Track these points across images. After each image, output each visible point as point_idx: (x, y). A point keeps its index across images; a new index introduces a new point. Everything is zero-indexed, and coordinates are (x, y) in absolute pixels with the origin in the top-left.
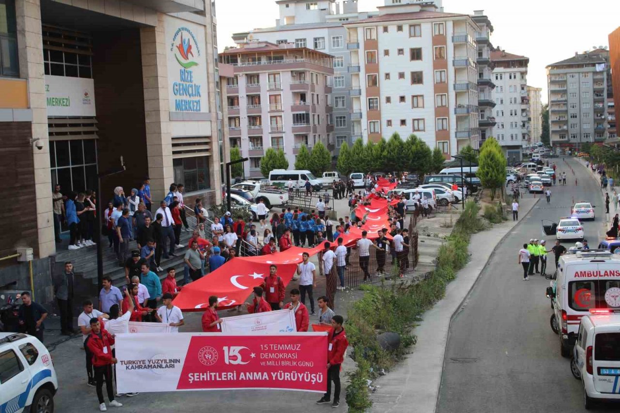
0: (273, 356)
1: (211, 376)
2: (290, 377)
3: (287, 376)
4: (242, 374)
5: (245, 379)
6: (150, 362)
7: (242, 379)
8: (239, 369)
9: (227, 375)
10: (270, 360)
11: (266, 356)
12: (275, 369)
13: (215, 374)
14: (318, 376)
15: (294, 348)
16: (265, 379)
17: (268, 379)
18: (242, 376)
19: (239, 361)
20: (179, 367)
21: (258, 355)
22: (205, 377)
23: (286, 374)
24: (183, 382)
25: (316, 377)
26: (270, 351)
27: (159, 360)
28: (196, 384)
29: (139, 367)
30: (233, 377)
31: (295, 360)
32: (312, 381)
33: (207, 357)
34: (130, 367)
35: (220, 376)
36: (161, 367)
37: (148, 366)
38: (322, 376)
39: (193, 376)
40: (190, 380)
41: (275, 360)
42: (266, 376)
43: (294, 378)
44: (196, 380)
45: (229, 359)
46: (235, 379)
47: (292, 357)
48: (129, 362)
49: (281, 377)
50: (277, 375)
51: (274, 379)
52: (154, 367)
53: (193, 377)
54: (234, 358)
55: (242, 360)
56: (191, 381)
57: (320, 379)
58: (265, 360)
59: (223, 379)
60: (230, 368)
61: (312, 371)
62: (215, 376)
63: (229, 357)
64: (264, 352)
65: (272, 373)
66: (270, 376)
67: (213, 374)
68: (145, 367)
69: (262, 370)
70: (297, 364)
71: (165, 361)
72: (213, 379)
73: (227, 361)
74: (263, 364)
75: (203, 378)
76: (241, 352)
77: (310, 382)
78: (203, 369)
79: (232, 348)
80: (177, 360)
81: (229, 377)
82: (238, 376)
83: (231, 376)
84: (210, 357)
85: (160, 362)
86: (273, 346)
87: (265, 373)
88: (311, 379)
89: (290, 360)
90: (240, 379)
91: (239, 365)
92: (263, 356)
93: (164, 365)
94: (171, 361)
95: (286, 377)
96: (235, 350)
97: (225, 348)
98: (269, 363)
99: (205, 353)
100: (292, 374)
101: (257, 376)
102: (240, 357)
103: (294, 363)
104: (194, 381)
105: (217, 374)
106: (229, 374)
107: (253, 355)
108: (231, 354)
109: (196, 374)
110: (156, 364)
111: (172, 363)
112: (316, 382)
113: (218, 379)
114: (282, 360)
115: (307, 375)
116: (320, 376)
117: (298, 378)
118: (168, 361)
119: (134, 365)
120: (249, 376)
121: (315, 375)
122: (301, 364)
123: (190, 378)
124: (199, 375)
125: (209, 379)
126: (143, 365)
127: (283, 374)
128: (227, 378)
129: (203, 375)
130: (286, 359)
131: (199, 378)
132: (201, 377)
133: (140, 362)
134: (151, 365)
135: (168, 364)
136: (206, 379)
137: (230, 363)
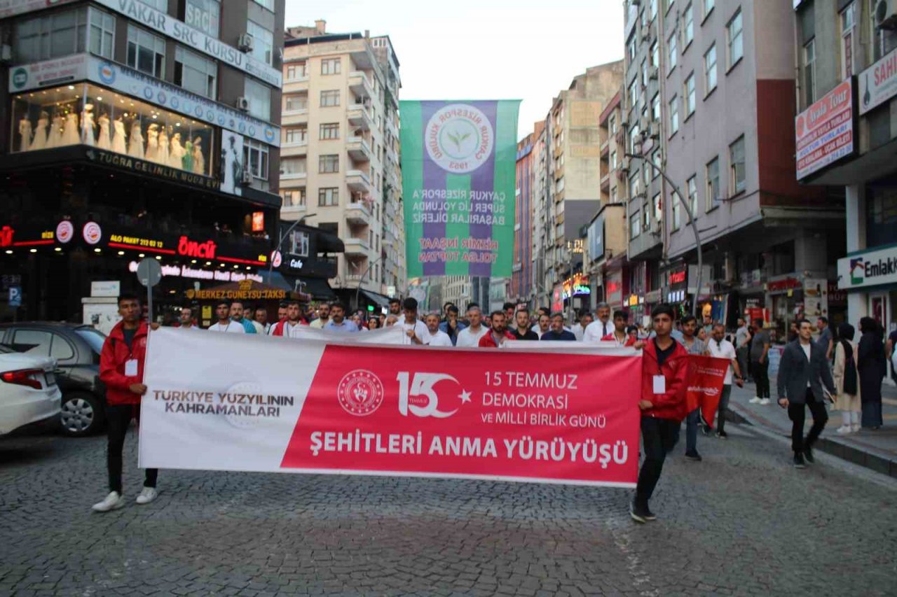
0: (513, 400)
1: (363, 441)
2: (549, 452)
3: (542, 449)
4: (436, 439)
5: (441, 452)
6: (222, 397)
7: (436, 452)
8: (429, 427)
9: (401, 441)
10: (503, 409)
11: (495, 400)
12: (513, 431)
13: (372, 436)
14: (616, 449)
15: (561, 382)
16: (490, 454)
17: (495, 454)
18: (436, 445)
19: (431, 410)
20: (291, 416)
21: (476, 397)
22: (347, 442)
23: (539, 444)
24: (297, 452)
25: (611, 451)
26: (507, 389)
27: (243, 396)
28: (326, 459)
29: (196, 409)
30: (415, 446)
31: (561, 412)
32: (601, 460)
33: (357, 396)
34: (175, 407)
35: (385, 443)
36: (248, 411)
37: (218, 407)
38: (625, 449)
39: (322, 438)
40: (312, 448)
41: (514, 409)
42: (491, 448)
43: (558, 453)
44: (327, 448)
45: (409, 403)
46: (419, 451)
47: (556, 404)
48: (172, 396)
49: (526, 451)
50: (517, 447)
51: (510, 455)
52: (232, 410)
53: (320, 443)
54: (422, 401)
55: (440, 407)
56: (315, 450)
57: (620, 456)
58: (492, 409)
59: (392, 450)
60: (410, 425)
61: (603, 437)
62: (373, 442)
63: (410, 397)
64: (493, 390)
65: (506, 442)
66: (501, 448)
67: (368, 437)
68: (210, 410)
69: (482, 432)
70: (567, 420)
71: (259, 399)
72: (368, 449)
73: (403, 409)
74: (487, 418)
75: (345, 446)
76: (437, 387)
77: (597, 464)
78: (345, 424)
79: (419, 376)
80: (286, 399)
81: (405, 445)
82: (427, 443)
83: (410, 443)
84: (365, 397)
85: (246, 399)
86: (514, 377)
87: (490, 442)
88: (599, 455)
89: (552, 412)
90: (431, 452)
91: (430, 418)
92: (488, 399)
93: (255, 408)
94: (271, 399)
95: (539, 451)
96: (425, 382)
97: (403, 377)
98: (501, 418)
99: (355, 386)
100: (553, 445)
101: (471, 447)
102: (434, 399)
103: (561, 420)
104: (322, 451)
105: (379, 437)
106: (405, 437)
107: (465, 397)
108: (415, 391)
109: (328, 435)
110: (237, 406)
111: (275, 405)
112: (612, 463)
113: (379, 449)
114: (530, 409)
115: (590, 446)
116: (621, 448)
117: (568, 453)
118: (265, 400)
119: (185, 403)
120: (452, 446)
121: (608, 447)
122: (576, 422)
123: (315, 445)
124: (336, 439)
125: (357, 449)
126: (207, 405)
127: (531, 444)
128: (400, 447)
129: (345, 438)
130: (541, 410)
131: (336, 444)
132: (341, 442)
133: (200, 397)
134: (226, 407)
135: (266, 408)
136: (350, 449)
137: (409, 413)
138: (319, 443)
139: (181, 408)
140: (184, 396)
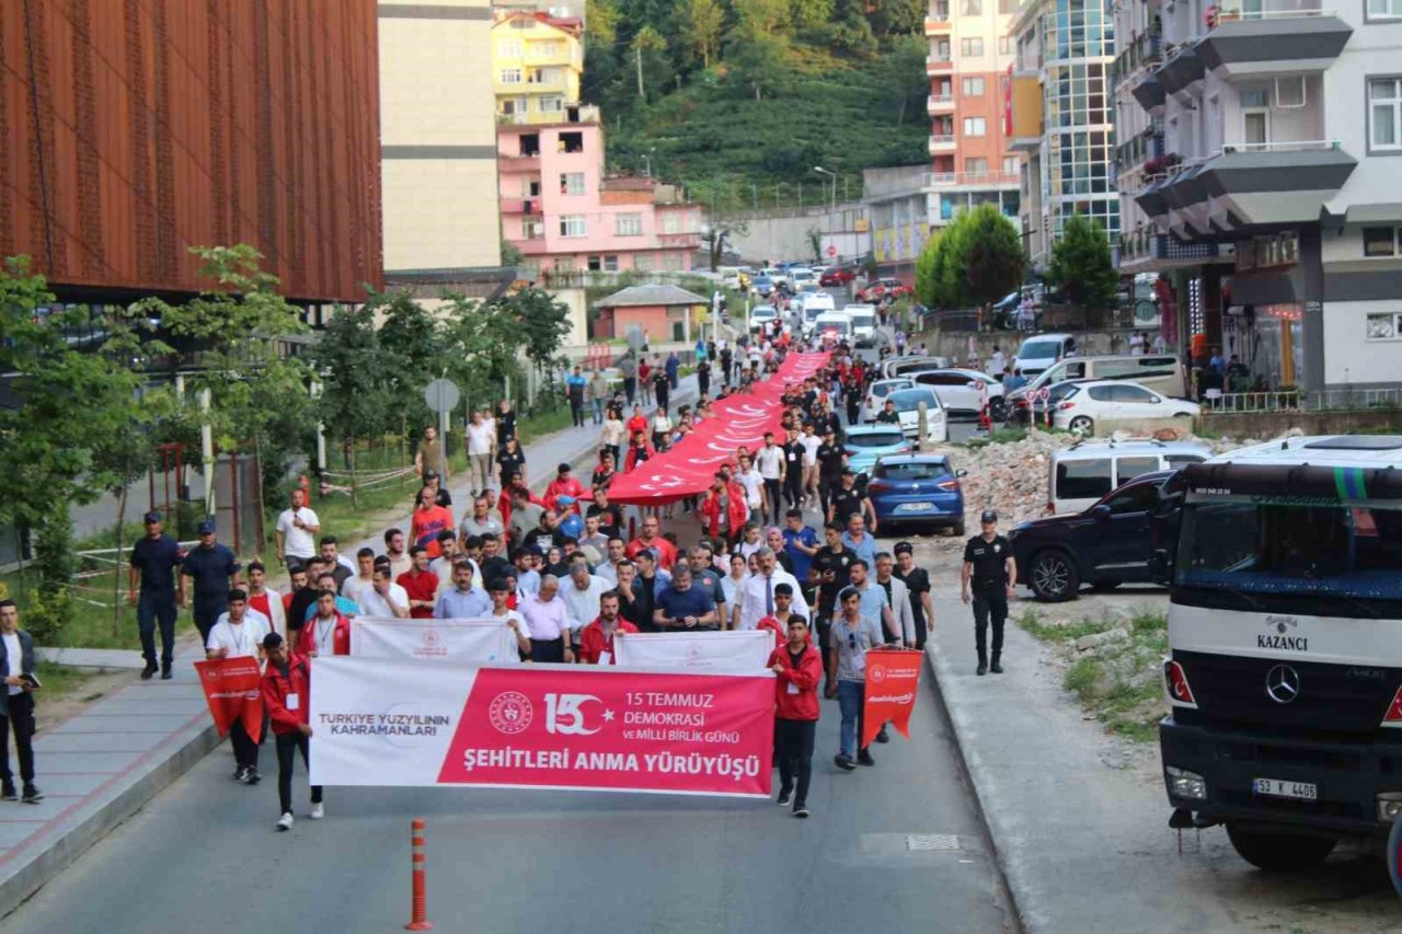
0: (653, 718)
1: (513, 757)
2: (686, 766)
3: (680, 764)
4: (582, 756)
5: (586, 767)
6: (382, 719)
7: (582, 767)
8: (575, 744)
9: (548, 757)
10: (644, 727)
11: (635, 718)
12: (654, 747)
13: (522, 752)
14: (748, 762)
15: (698, 702)
16: (632, 769)
17: (636, 769)
18: (581, 760)
19: (577, 728)
20: (445, 736)
21: (619, 716)
22: (501, 758)
23: (677, 758)
24: (453, 768)
25: (743, 765)
26: (647, 708)
27: (402, 717)
29: (360, 730)
30: (562, 761)
31: (699, 729)
32: (735, 773)
33: (508, 716)
34: (340, 729)
35: (534, 759)
36: (406, 731)
37: (380, 728)
38: (757, 763)
39: (475, 755)
40: (466, 763)
41: (654, 727)
42: (633, 762)
43: (694, 767)
44: (480, 764)
45: (557, 722)
46: (566, 765)
47: (694, 722)
48: (339, 718)
49: (665, 765)
50: (657, 762)
51: (650, 769)
52: (393, 731)
53: (475, 758)
54: (568, 719)
55: (586, 725)
56: (469, 766)
57: (752, 769)
58: (634, 727)
59: (540, 765)
60: (558, 742)
61: (736, 751)
62: (523, 758)
63: (557, 716)
64: (634, 709)
65: (647, 757)
66: (642, 764)
67: (518, 753)
68: (372, 731)
69: (625, 748)
70: (703, 736)
71: (417, 719)
72: (518, 764)
73: (551, 726)
74: (628, 735)
75: (496, 762)
76: (583, 707)
77: (730, 777)
78: (497, 741)
79: (565, 697)
80: (442, 719)
81: (552, 760)
82: (573, 760)
83: (558, 759)
84: (515, 717)
85: (405, 720)
86: (654, 697)
87: (632, 757)
88: (733, 769)
89: (689, 729)
90: (577, 766)
91: (576, 735)
92: (630, 717)
93: (413, 728)
94: (429, 719)
95: (677, 765)
96: (572, 703)
97: (550, 698)
98: (641, 735)
99: (506, 707)
100: (690, 759)
101: (614, 762)
102: (579, 716)
103: (697, 737)
104: (475, 766)
105: (528, 754)
106: (553, 754)
107: (609, 715)
108: (562, 711)
109: (481, 752)
110: (396, 726)
111: (432, 725)
112: (744, 775)
113: (528, 764)
114: (670, 727)
115: (724, 761)
116: (752, 762)
117: (704, 767)
118: (422, 720)
119: (349, 725)
120: (597, 761)
121: (741, 760)
122: (711, 738)
123: (468, 760)
124: (488, 755)
125: (508, 764)
126: (369, 726)
127: (670, 759)
128: (548, 763)
129: (497, 754)
130: (678, 727)
131: (487, 761)
132: (493, 758)
133: (362, 719)
134: (386, 728)
135: (423, 727)
136: (501, 764)
137: (557, 731)
138: (473, 760)
139: (345, 730)
140: (348, 719)
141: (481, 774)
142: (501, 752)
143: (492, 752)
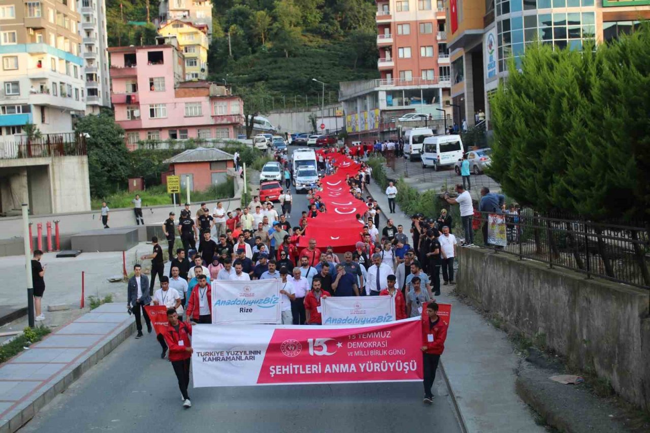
0: (361, 345)
1: (294, 369)
2: (380, 367)
3: (377, 367)
4: (328, 366)
5: (330, 372)
6: (228, 354)
7: (328, 372)
8: (324, 360)
9: (311, 367)
10: (357, 349)
11: (353, 345)
12: (363, 360)
13: (298, 366)
14: (411, 364)
15: (383, 336)
16: (353, 371)
17: (355, 371)
18: (328, 368)
19: (324, 352)
20: (260, 359)
21: (344, 345)
22: (287, 370)
23: (375, 364)
24: (264, 374)
25: (409, 365)
26: (359, 340)
29: (217, 359)
30: (318, 369)
31: (385, 349)
32: (405, 370)
33: (290, 348)
34: (207, 359)
35: (304, 369)
36: (240, 358)
37: (227, 358)
38: (415, 364)
39: (275, 369)
41: (363, 349)
42: (353, 368)
43: (384, 368)
44: (278, 373)
45: (314, 350)
46: (320, 372)
47: (382, 345)
48: (206, 354)
49: (370, 368)
50: (365, 367)
51: (362, 371)
52: (233, 359)
54: (320, 348)
55: (328, 351)
56: (272, 374)
57: (413, 367)
58: (352, 350)
59: (307, 372)
60: (315, 360)
61: (404, 359)
62: (299, 369)
63: (314, 347)
64: (352, 341)
65: (360, 365)
66: (358, 368)
67: (296, 367)
68: (223, 359)
69: (349, 361)
70: (387, 352)
71: (245, 352)
72: (296, 373)
73: (311, 353)
74: (350, 354)
75: (286, 372)
77: (403, 372)
78: (286, 361)
80: (257, 352)
81: (313, 369)
82: (323, 369)
83: (316, 369)
84: (293, 349)
85: (239, 353)
87: (353, 365)
88: (404, 368)
89: (380, 349)
90: (326, 372)
91: (324, 356)
92: (350, 345)
93: (243, 357)
94: (251, 352)
95: (375, 367)
96: (321, 341)
98: (357, 354)
99: (288, 346)
100: (382, 364)
101: (344, 368)
102: (325, 347)
103: (385, 352)
104: (275, 374)
105: (301, 366)
106: (313, 366)
107: (339, 345)
108: (317, 344)
109: (277, 367)
110: (235, 356)
111: (253, 355)
112: (409, 371)
113: (302, 372)
114: (371, 349)
115: (399, 364)
116: (413, 363)
117: (389, 367)
118: (248, 353)
119: (211, 357)
120: (336, 368)
121: (407, 363)
122: (392, 353)
123: (272, 372)
124: (281, 368)
125: (291, 372)
126: (221, 357)
127: (372, 365)
128: (311, 371)
129: (286, 368)
130: (375, 348)
131: (281, 371)
132: (284, 370)
133: (218, 354)
134: (230, 357)
135: (248, 356)
136: (288, 373)
137: (314, 354)
138: (274, 371)
139: (210, 359)
140: (211, 354)
141: (278, 378)
142: (288, 367)
143: (283, 367)
